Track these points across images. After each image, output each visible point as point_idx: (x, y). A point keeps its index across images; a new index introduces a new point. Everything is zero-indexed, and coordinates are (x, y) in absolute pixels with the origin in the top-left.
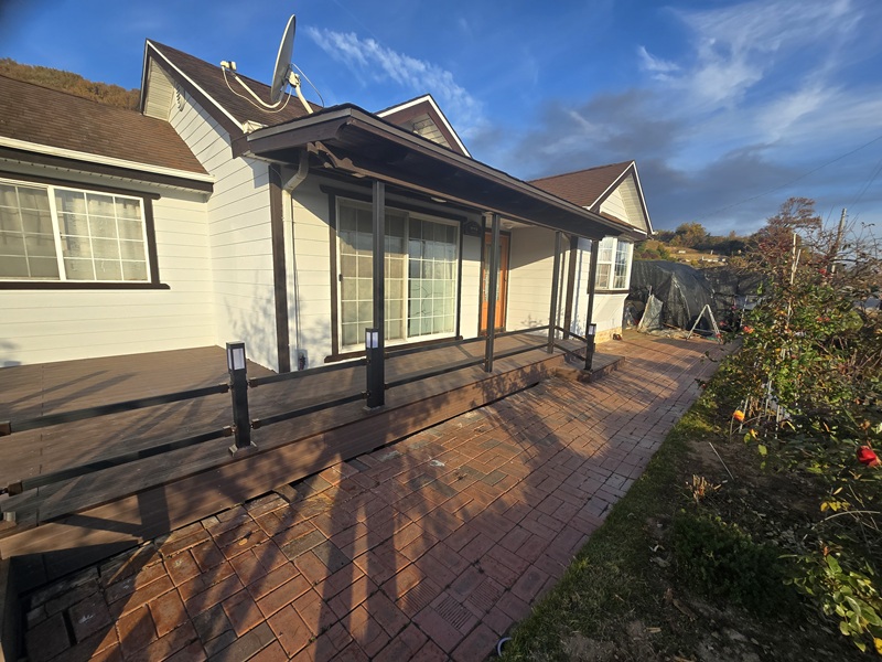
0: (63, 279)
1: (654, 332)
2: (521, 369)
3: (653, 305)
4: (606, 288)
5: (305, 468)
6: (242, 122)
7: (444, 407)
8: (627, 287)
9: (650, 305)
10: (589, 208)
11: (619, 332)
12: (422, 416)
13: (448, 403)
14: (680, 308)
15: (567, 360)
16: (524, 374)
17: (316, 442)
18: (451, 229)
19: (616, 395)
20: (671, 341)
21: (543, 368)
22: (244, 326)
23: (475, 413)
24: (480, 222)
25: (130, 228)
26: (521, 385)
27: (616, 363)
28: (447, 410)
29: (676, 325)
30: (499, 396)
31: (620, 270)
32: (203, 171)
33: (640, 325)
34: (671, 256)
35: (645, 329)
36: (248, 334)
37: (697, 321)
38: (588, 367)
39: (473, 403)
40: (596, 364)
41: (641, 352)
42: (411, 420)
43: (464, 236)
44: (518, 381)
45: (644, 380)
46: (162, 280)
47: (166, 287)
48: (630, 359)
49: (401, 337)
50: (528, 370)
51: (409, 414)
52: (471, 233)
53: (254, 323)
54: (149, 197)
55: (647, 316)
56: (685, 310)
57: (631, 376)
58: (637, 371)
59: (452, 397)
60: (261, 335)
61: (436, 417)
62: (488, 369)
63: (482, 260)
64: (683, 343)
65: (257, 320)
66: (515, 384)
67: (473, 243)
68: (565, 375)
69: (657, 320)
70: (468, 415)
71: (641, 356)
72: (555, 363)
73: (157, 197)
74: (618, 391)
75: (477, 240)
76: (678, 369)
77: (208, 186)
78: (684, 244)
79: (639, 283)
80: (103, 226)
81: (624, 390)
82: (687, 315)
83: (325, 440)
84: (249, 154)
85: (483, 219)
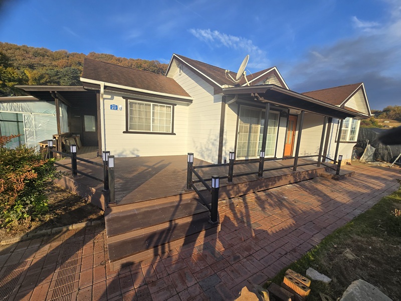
0: (151, 131)
1: (369, 163)
2: (308, 171)
3: (369, 149)
4: (345, 141)
5: (243, 192)
6: (222, 85)
7: (280, 181)
8: (356, 140)
9: (368, 150)
10: (339, 106)
11: (349, 161)
12: (274, 182)
13: (282, 179)
14: (386, 152)
15: (326, 170)
16: (308, 173)
17: (246, 184)
18: (276, 115)
19: (352, 186)
20: (380, 168)
21: (316, 172)
22: (201, 148)
23: (290, 185)
24: (287, 112)
25: (168, 115)
26: (307, 178)
27: (350, 174)
28: (282, 182)
29: (383, 160)
30: (299, 180)
31: (353, 132)
32: (189, 96)
33: (361, 159)
34: (379, 124)
35: (364, 161)
36: (203, 151)
37: (397, 159)
38: (338, 174)
39: (290, 181)
40: (341, 173)
41: (363, 171)
42: (271, 183)
43: (281, 118)
44: (306, 176)
45: (366, 182)
46: (174, 132)
47: (175, 134)
48: (357, 173)
49: (255, 156)
50: (310, 172)
51: (270, 181)
52: (284, 116)
53: (207, 147)
54: (174, 105)
55: (365, 155)
56: (389, 153)
57: (359, 180)
58: (361, 178)
59: (283, 178)
60: (210, 152)
61: (278, 184)
62: (295, 170)
63: (287, 127)
64: (388, 169)
65: (208, 147)
66: (305, 177)
67: (284, 120)
68: (326, 176)
69: (372, 157)
70: (288, 185)
71: (363, 172)
72: (321, 171)
73: (176, 105)
74: (353, 184)
75: (285, 119)
76: (384, 179)
77: (191, 101)
78: (389, 117)
79: (362, 139)
81: (356, 184)
82: (390, 155)
83: (249, 184)
84: (222, 94)
85: (289, 110)
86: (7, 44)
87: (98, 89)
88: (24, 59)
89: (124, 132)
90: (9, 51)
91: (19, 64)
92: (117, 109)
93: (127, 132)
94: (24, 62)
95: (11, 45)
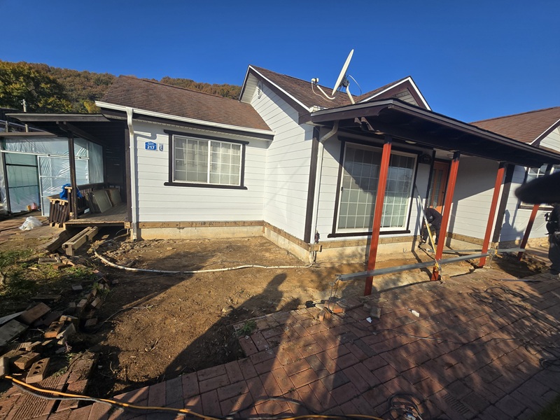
0: (208, 183)
6: (309, 107)
10: (530, 144)
18: (411, 159)
24: (431, 154)
25: (235, 159)
32: (270, 129)
43: (420, 164)
46: (245, 185)
47: (246, 188)
52: (424, 162)
54: (245, 143)
63: (430, 180)
67: (425, 169)
73: (247, 143)
75: (427, 167)
77: (271, 137)
80: (225, 158)
84: (310, 122)
85: (434, 152)
86: (66, 70)
87: (124, 118)
88: (84, 89)
89: (166, 184)
90: (68, 79)
91: (79, 95)
92: (155, 149)
93: (169, 184)
94: (84, 91)
95: (71, 71)
